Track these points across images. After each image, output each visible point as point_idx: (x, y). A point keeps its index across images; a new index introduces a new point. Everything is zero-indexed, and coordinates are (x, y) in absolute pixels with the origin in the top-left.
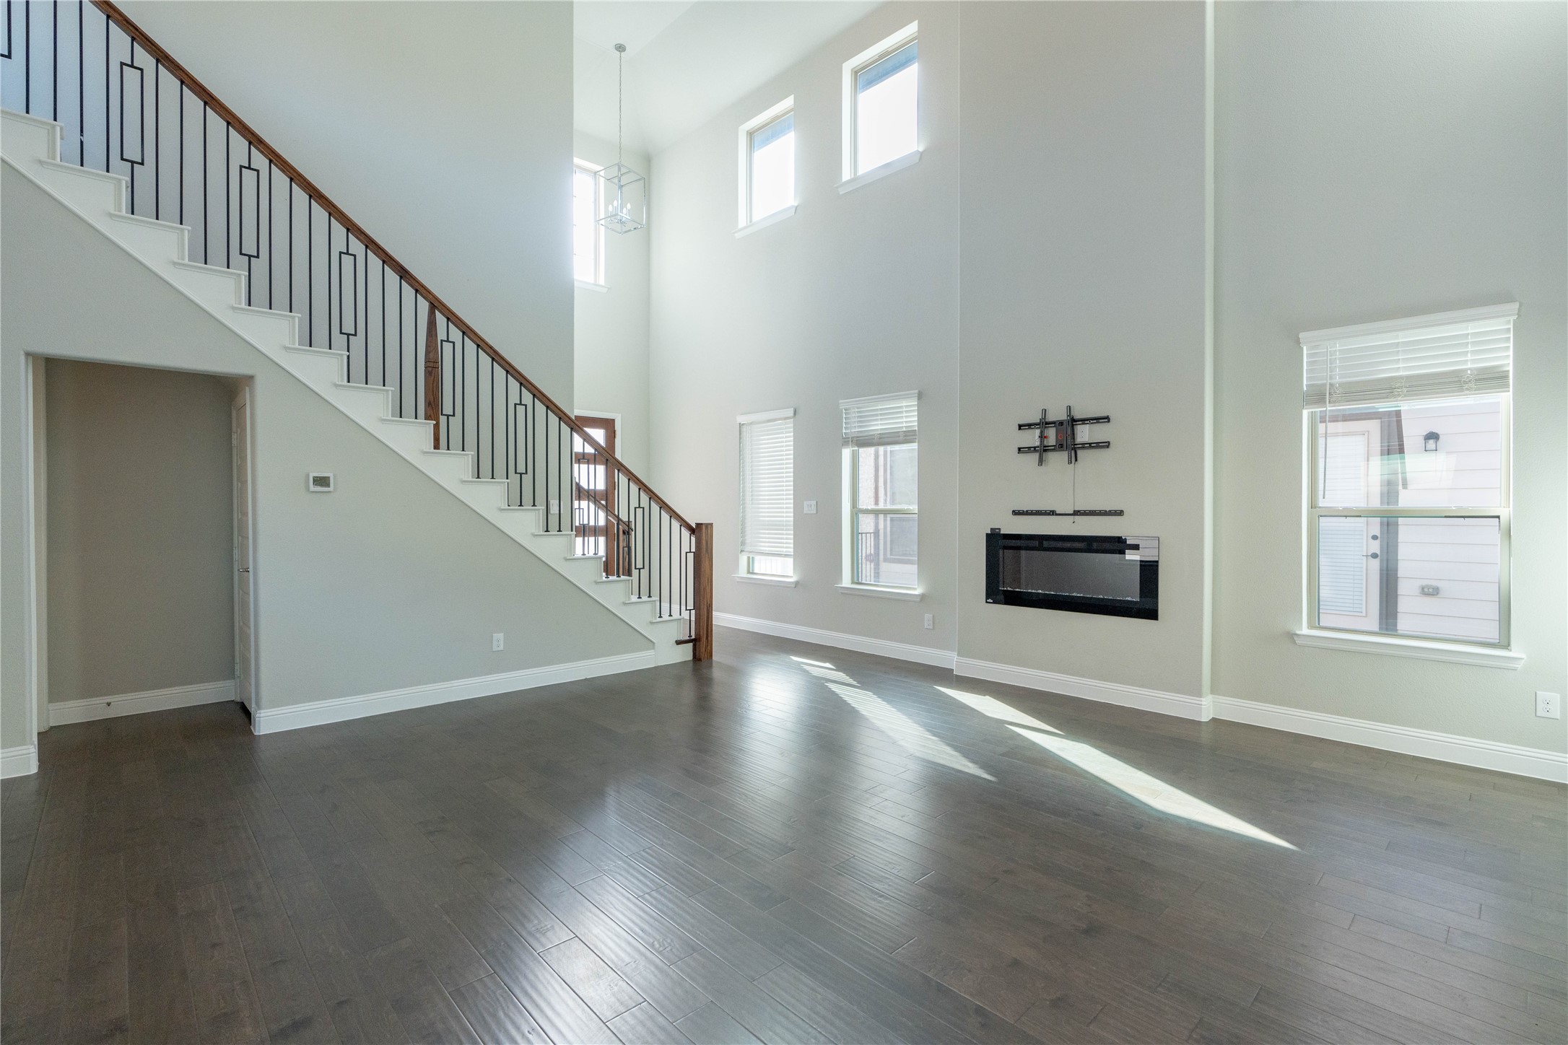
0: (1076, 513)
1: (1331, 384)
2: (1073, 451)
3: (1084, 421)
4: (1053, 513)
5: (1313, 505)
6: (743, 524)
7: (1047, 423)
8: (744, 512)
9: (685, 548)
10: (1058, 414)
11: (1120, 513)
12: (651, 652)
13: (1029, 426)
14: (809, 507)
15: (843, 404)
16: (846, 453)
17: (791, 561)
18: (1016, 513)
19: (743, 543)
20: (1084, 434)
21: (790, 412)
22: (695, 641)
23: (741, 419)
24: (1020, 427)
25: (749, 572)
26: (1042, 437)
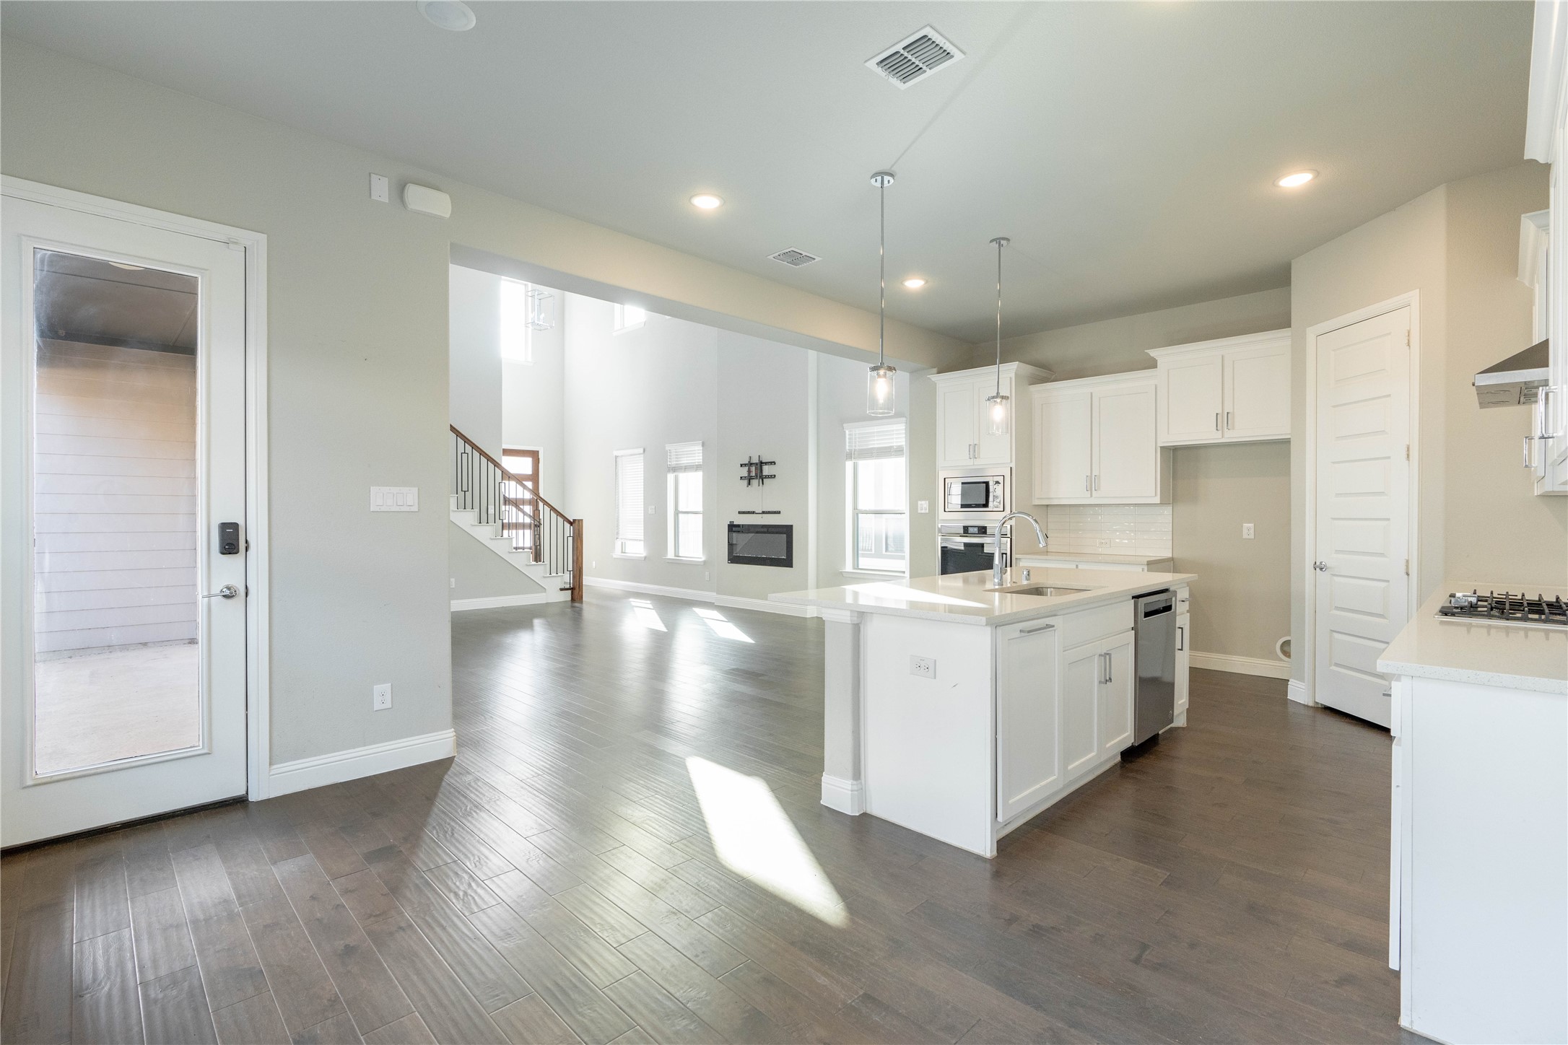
0: (763, 513)
1: (855, 450)
2: (761, 480)
3: (766, 463)
4: (753, 513)
5: (855, 508)
6: (618, 521)
7: (751, 464)
8: (618, 513)
9: (567, 534)
10: (755, 460)
11: (779, 513)
12: (544, 594)
13: (745, 465)
14: (651, 511)
15: (668, 447)
16: (671, 477)
17: (642, 543)
18: (740, 513)
19: (618, 533)
20: (767, 470)
21: (641, 450)
22: (572, 589)
23: (616, 453)
24: (741, 465)
25: (622, 552)
26: (749, 471)
